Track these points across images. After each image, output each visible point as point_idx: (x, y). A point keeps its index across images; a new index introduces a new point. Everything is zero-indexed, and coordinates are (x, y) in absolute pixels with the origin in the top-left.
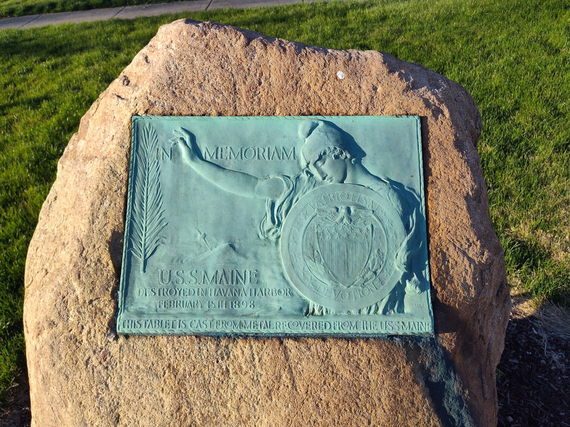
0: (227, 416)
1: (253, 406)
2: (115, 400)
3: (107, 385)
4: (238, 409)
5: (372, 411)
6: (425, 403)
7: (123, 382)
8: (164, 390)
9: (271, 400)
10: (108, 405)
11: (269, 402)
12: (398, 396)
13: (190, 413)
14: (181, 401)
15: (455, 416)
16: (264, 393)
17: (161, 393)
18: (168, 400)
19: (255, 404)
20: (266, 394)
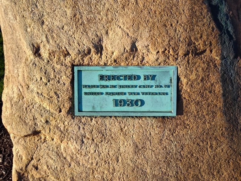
0: (101, 19)
1: (115, 14)
2: (41, 13)
3: (37, 6)
4: (107, 15)
5: (179, 17)
6: (208, 14)
7: (45, 4)
8: (67, 6)
9: (125, 10)
10: (37, 15)
11: (123, 11)
12: (194, 9)
13: (81, 18)
14: (76, 12)
15: (223, 24)
16: (120, 7)
17: (65, 8)
18: (69, 12)
19: (116, 13)
20: (122, 7)
